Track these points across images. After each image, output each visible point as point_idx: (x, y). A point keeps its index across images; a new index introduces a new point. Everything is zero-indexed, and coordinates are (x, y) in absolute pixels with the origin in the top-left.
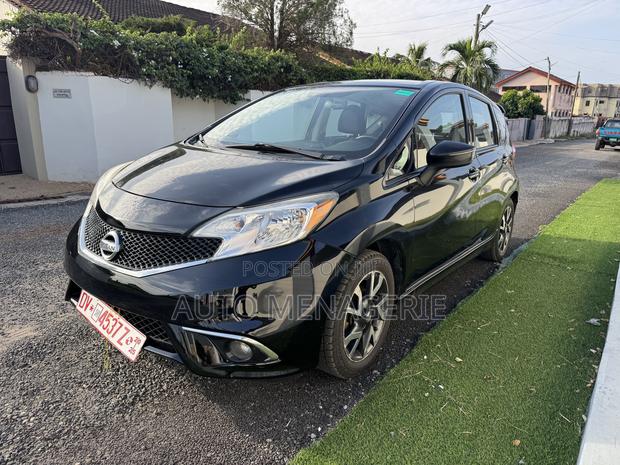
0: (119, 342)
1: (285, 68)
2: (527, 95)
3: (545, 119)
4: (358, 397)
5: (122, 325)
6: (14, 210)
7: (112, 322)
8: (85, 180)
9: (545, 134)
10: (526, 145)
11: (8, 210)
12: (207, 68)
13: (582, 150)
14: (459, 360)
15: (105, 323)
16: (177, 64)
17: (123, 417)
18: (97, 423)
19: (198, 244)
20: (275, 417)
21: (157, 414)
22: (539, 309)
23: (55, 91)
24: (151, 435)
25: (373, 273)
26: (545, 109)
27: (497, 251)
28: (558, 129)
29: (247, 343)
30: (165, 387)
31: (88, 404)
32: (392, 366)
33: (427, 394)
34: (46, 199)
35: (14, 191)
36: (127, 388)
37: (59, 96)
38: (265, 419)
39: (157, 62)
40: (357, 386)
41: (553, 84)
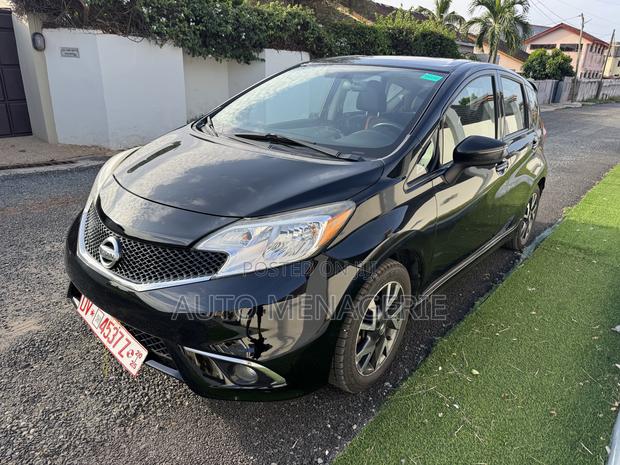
0: (120, 353)
1: (302, 25)
2: (556, 55)
3: (573, 81)
4: (367, 415)
5: (123, 336)
6: (24, 176)
7: (113, 332)
8: (95, 144)
9: (572, 97)
10: (551, 109)
11: (17, 176)
12: (220, 25)
13: (610, 116)
14: (475, 372)
15: (106, 331)
16: (189, 22)
17: (125, 431)
18: (98, 438)
19: (202, 258)
20: (281, 437)
21: (160, 428)
22: (561, 312)
23: (63, 50)
24: (152, 454)
25: (389, 284)
26: (574, 70)
27: (519, 240)
28: (586, 91)
29: (253, 368)
30: (168, 396)
31: (89, 414)
32: (405, 379)
33: (440, 415)
34: (56, 164)
35: (24, 154)
36: (131, 396)
37: (67, 55)
38: (271, 437)
39: (168, 19)
40: (367, 400)
41: (585, 42)
